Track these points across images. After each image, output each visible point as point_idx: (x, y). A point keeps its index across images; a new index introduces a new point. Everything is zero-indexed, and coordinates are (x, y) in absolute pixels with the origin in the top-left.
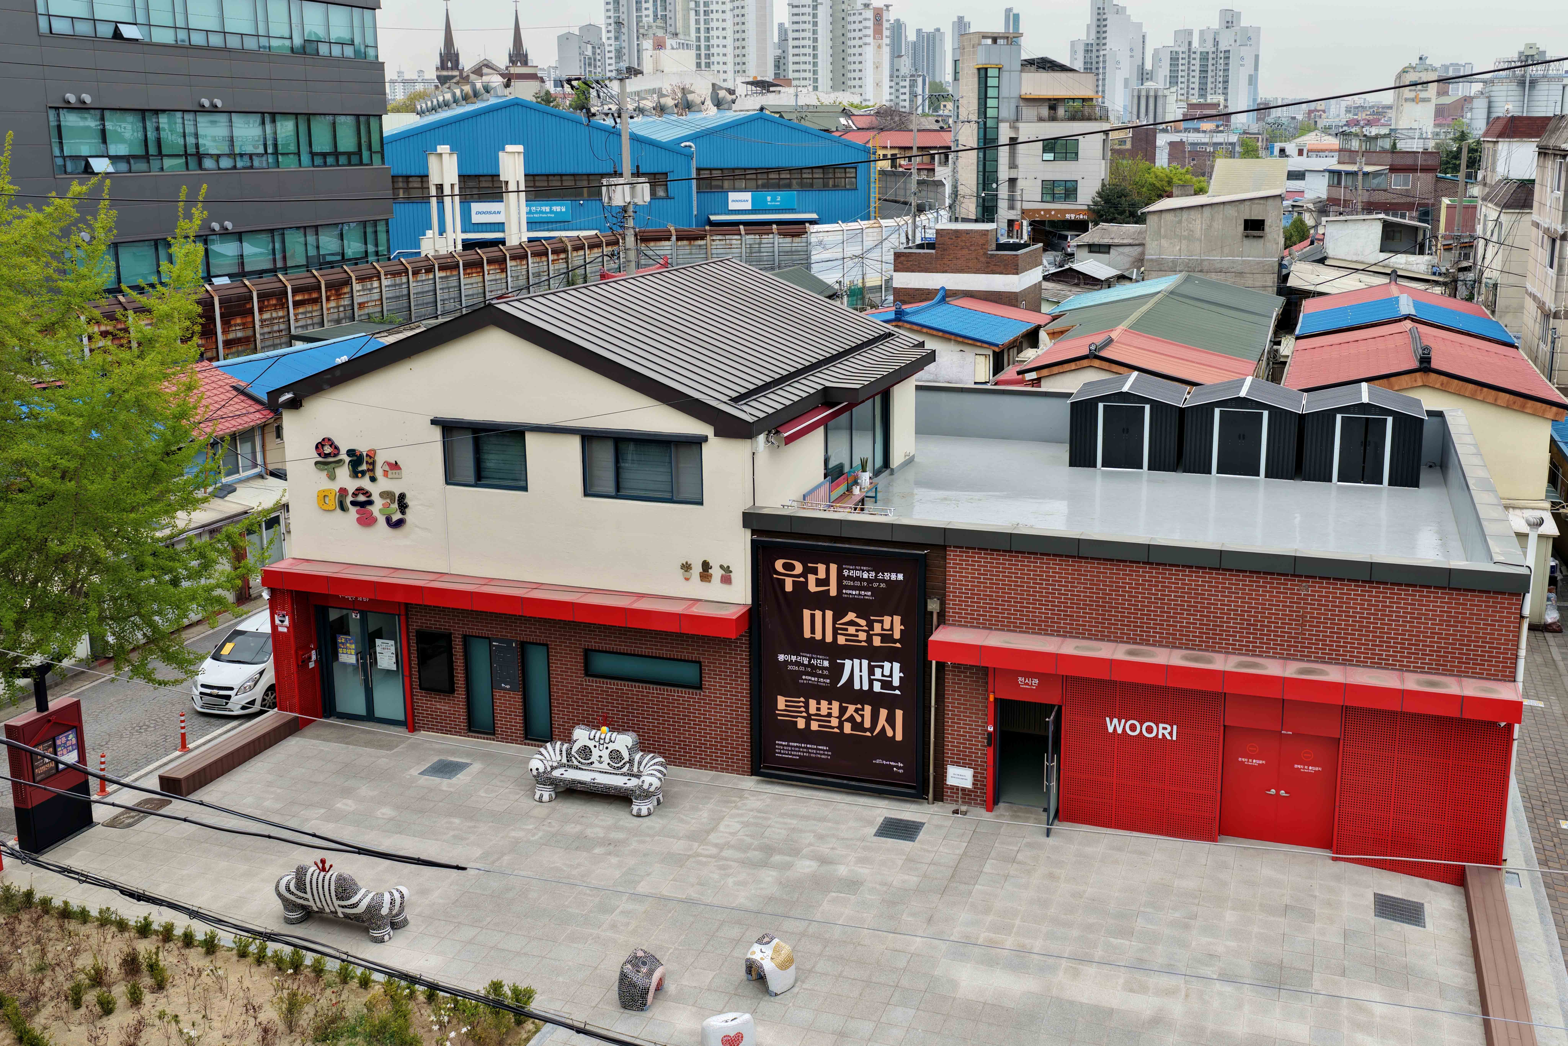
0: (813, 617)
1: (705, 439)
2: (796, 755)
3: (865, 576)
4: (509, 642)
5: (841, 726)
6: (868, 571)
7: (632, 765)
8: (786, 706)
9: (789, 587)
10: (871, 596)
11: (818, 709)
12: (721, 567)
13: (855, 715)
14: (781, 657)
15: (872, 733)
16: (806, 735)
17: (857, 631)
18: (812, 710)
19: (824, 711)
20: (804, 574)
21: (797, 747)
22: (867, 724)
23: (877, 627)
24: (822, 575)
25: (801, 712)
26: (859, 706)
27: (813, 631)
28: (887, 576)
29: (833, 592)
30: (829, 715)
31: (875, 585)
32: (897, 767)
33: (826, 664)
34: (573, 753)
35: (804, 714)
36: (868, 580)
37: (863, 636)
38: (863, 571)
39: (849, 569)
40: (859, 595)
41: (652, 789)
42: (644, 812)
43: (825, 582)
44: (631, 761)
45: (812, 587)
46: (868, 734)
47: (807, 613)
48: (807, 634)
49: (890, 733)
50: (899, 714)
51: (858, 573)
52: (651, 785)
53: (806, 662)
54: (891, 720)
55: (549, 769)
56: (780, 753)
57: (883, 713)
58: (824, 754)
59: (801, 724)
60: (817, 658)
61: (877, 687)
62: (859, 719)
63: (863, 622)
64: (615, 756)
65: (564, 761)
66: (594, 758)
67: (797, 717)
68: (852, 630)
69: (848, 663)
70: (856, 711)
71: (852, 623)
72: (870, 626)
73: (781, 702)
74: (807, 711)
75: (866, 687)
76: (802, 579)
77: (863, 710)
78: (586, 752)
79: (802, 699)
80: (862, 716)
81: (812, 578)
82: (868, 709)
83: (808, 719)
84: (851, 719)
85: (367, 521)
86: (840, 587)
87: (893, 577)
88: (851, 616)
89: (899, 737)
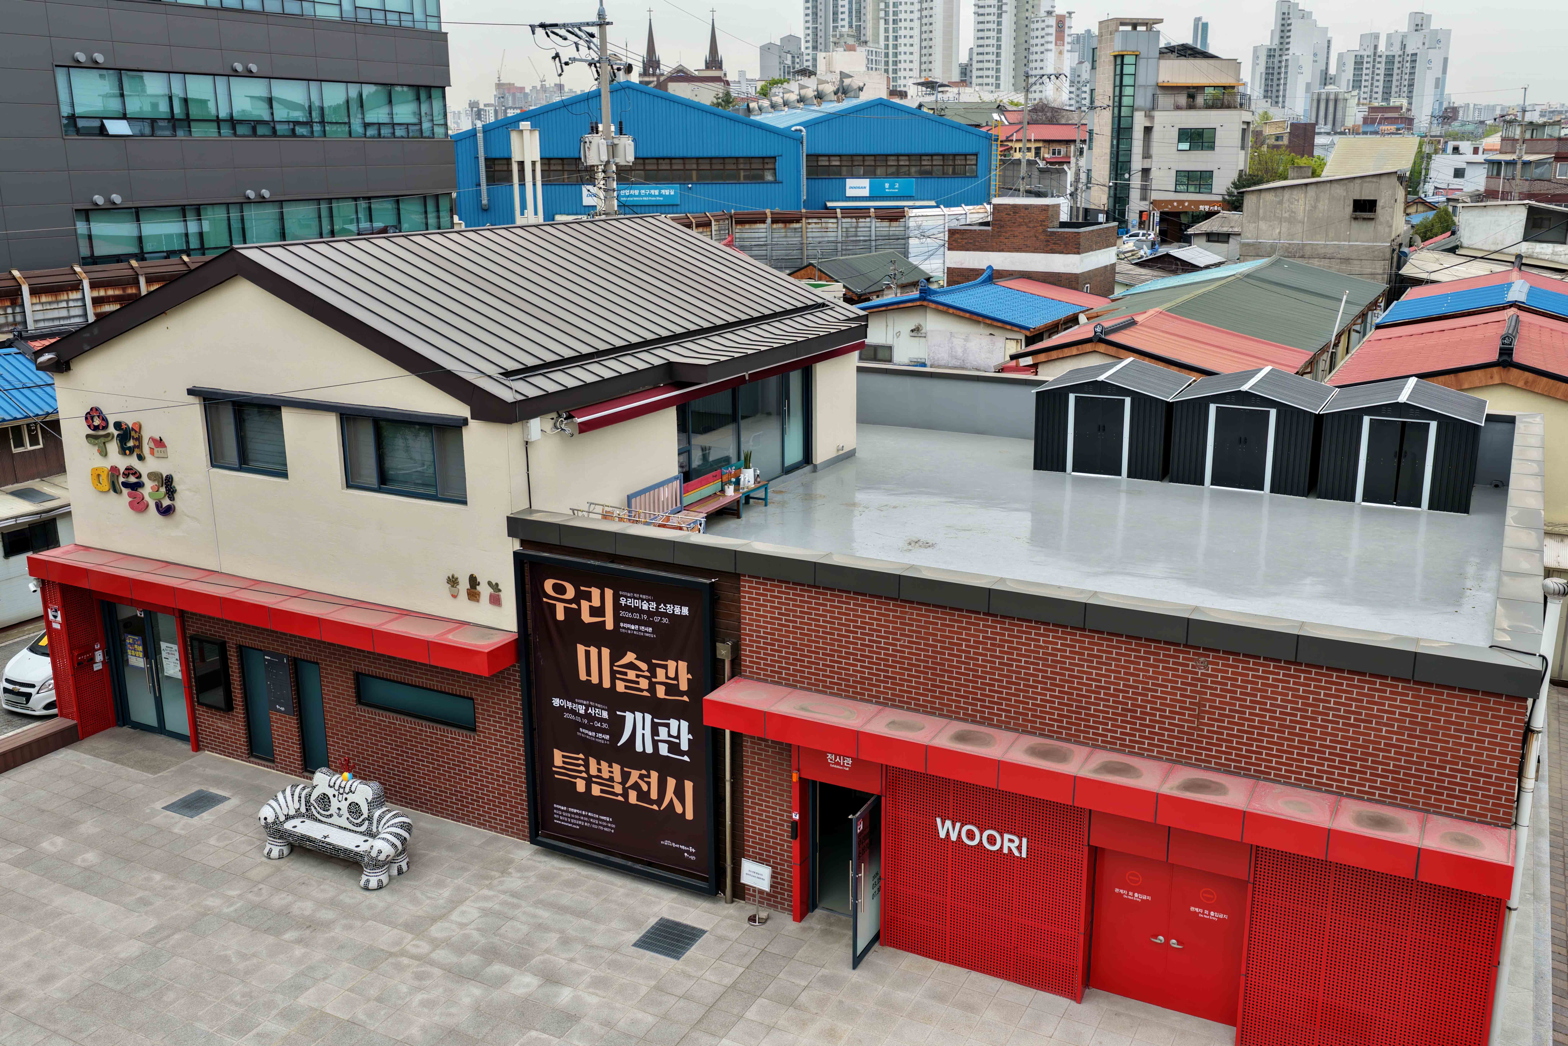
0: (588, 654)
1: (465, 422)
2: (576, 824)
3: (645, 607)
4: (280, 656)
5: (625, 795)
6: (648, 601)
7: (371, 824)
8: (564, 762)
9: (560, 616)
10: (653, 633)
11: (599, 770)
12: (490, 583)
13: (640, 782)
14: (556, 702)
15: (659, 807)
16: (586, 801)
17: (638, 676)
18: (593, 771)
19: (606, 775)
20: (576, 600)
21: (576, 814)
22: (654, 795)
23: (660, 674)
24: (596, 602)
25: (581, 772)
26: (644, 772)
27: (589, 673)
28: (670, 609)
29: (610, 626)
30: (611, 779)
31: (657, 619)
32: (688, 852)
33: (605, 715)
34: (312, 801)
35: (584, 775)
36: (648, 613)
37: (644, 684)
38: (643, 600)
39: (626, 597)
40: (639, 630)
41: (382, 857)
42: (373, 884)
43: (597, 611)
44: (370, 818)
45: (586, 618)
46: (655, 807)
47: (581, 649)
48: (583, 676)
49: (679, 809)
50: (689, 786)
51: (637, 603)
52: (380, 852)
53: (582, 712)
54: (680, 793)
55: (282, 818)
56: (559, 819)
57: (671, 783)
58: (607, 827)
59: (581, 786)
60: (595, 707)
61: (664, 750)
62: (645, 788)
63: (643, 666)
64: (354, 809)
65: (303, 810)
66: (333, 810)
67: (576, 777)
68: (631, 675)
69: (629, 716)
70: (641, 777)
71: (631, 666)
72: (652, 670)
73: (558, 757)
74: (587, 772)
75: (649, 750)
76: (574, 606)
77: (649, 776)
78: (324, 800)
79: (581, 756)
80: (649, 784)
81: (585, 605)
82: (654, 775)
83: (589, 781)
84: (636, 787)
85: (138, 506)
86: (617, 619)
87: (677, 610)
88: (630, 657)
89: (689, 816)
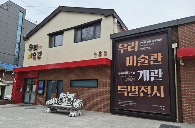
0: (129, 59)
1: (101, 20)
2: (124, 105)
4: (55, 81)
5: (139, 94)
6: (148, 41)
8: (121, 89)
9: (122, 51)
10: (150, 48)
14: (119, 74)
15: (151, 96)
16: (128, 98)
17: (145, 60)
18: (129, 89)
19: (133, 90)
22: (149, 92)
23: (152, 58)
24: (133, 45)
27: (129, 63)
28: (155, 40)
31: (151, 44)
32: (162, 107)
33: (134, 73)
34: (59, 100)
37: (147, 62)
39: (142, 42)
40: (146, 48)
44: (73, 101)
45: (130, 50)
49: (158, 95)
51: (145, 42)
54: (159, 90)
56: (119, 104)
58: (134, 104)
60: (131, 72)
61: (152, 79)
63: (147, 57)
64: (69, 100)
65: (56, 103)
66: (64, 101)
67: (124, 92)
69: (141, 72)
70: (145, 88)
73: (119, 87)
76: (126, 48)
79: (126, 86)
80: (147, 90)
81: (129, 47)
83: (128, 93)
84: (143, 91)
85: (35, 59)
86: (139, 47)
87: (158, 40)
88: (143, 56)
89: (162, 96)
